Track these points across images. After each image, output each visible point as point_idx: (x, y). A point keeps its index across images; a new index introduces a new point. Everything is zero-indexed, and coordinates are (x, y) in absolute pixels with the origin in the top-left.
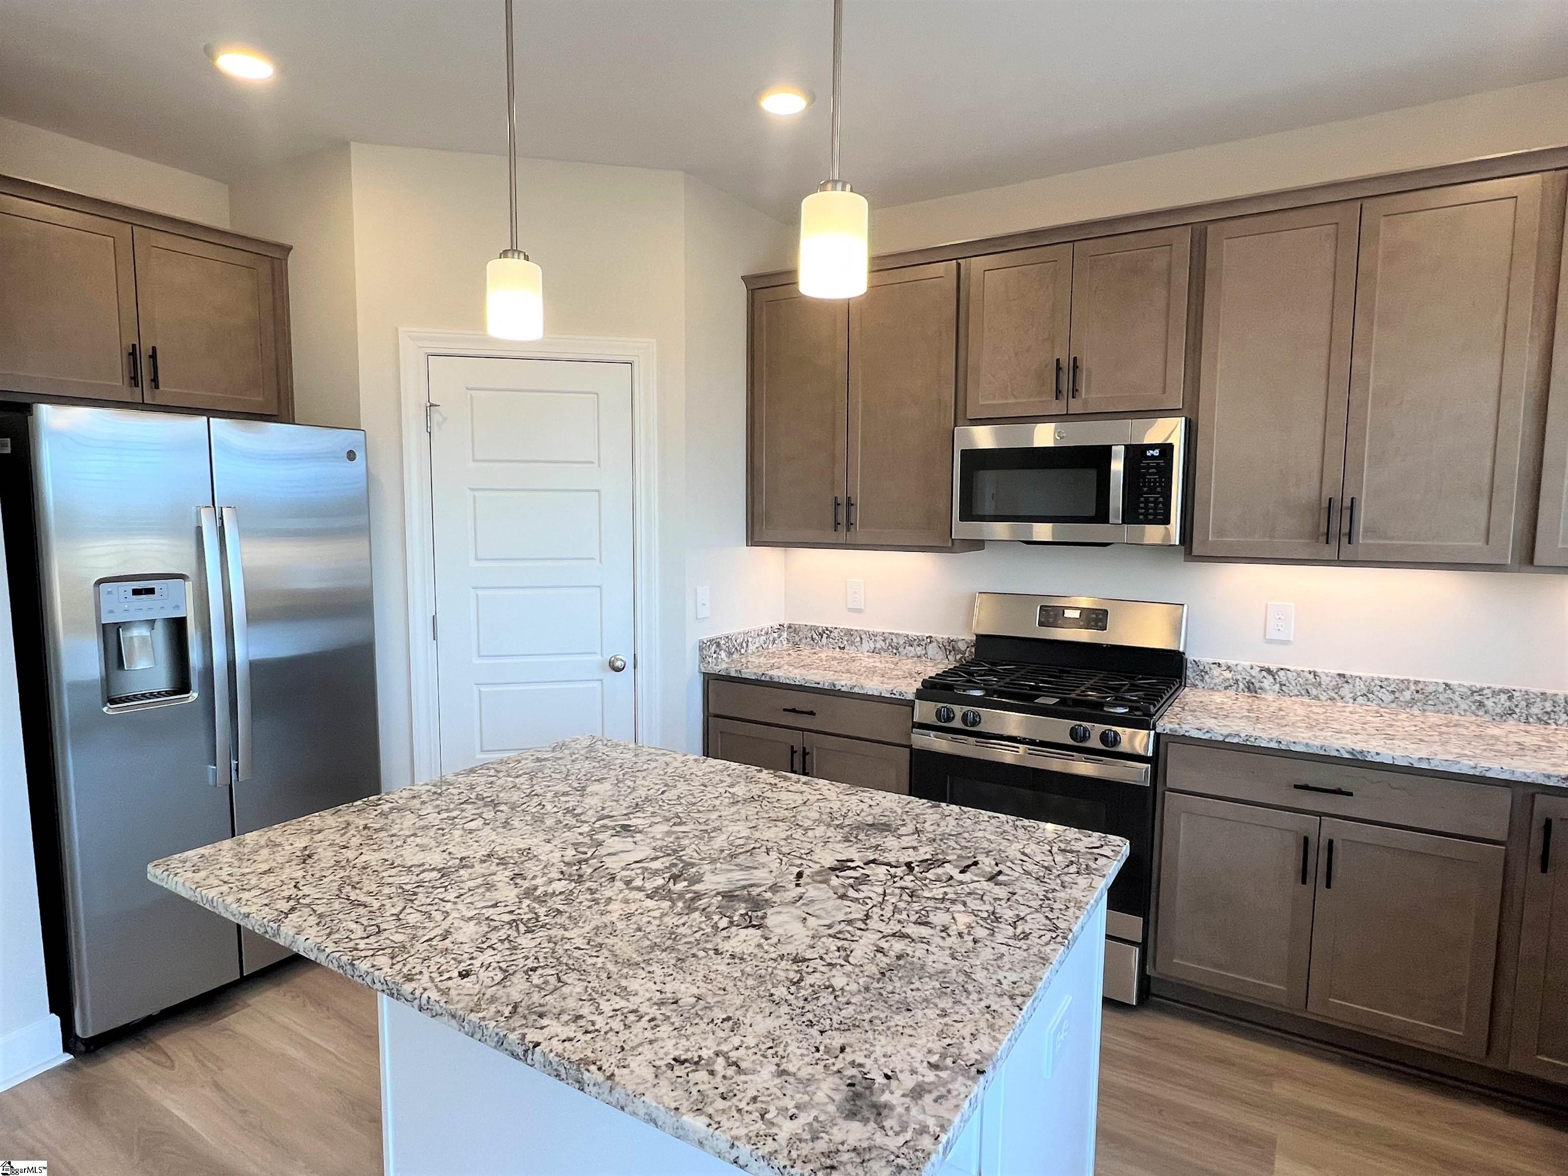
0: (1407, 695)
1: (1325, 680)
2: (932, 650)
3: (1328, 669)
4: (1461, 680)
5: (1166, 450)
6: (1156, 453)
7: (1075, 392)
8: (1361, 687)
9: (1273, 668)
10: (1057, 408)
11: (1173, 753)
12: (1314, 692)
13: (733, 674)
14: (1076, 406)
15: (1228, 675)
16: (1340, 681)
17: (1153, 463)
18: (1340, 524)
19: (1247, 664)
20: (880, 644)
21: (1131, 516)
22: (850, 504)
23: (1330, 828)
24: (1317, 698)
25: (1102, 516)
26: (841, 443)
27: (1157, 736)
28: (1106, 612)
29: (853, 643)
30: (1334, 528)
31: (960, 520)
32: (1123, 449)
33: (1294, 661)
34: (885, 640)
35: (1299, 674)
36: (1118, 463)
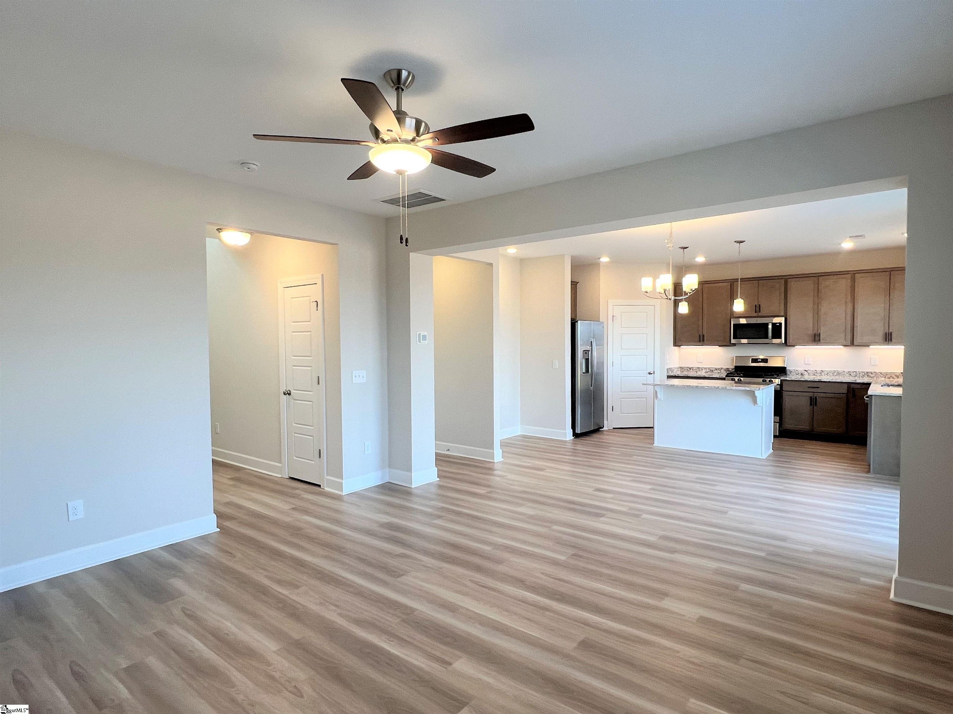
0: (835, 373)
1: (818, 372)
2: (722, 371)
3: (819, 369)
4: (846, 370)
5: (781, 324)
6: (778, 324)
7: (760, 312)
8: (826, 373)
9: (807, 370)
10: (756, 315)
11: (784, 383)
12: (816, 374)
13: (677, 375)
14: (760, 314)
15: (797, 372)
16: (821, 371)
17: (777, 327)
18: (817, 338)
19: (801, 369)
20: (708, 370)
21: (774, 337)
22: (703, 336)
23: (815, 395)
24: (817, 376)
25: (766, 337)
26: (700, 323)
27: (781, 380)
28: (767, 359)
29: (699, 371)
30: (816, 339)
31: (733, 339)
32: (771, 324)
33: (812, 368)
34: (709, 369)
35: (812, 371)
36: (770, 326)
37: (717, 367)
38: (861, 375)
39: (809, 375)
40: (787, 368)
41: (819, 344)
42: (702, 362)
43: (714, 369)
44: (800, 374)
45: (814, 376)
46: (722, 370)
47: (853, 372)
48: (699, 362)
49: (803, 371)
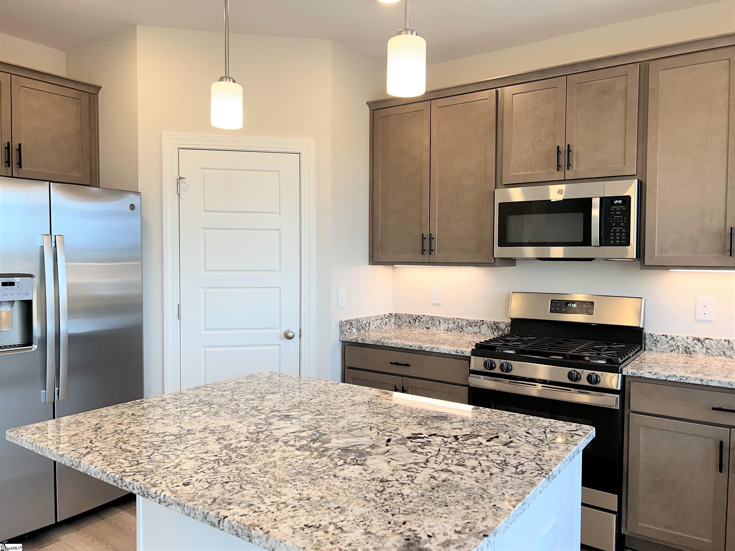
2: (484, 329)
5: (627, 200)
6: (620, 202)
7: (569, 166)
9: (702, 338)
10: (559, 175)
11: (634, 388)
12: (728, 353)
13: (360, 341)
14: (570, 175)
15: (672, 342)
17: (618, 208)
19: (684, 336)
20: (451, 326)
21: (605, 241)
22: (431, 238)
24: (730, 357)
25: (587, 242)
26: (426, 203)
27: (623, 377)
28: (592, 303)
29: (434, 325)
31: (499, 246)
32: (599, 199)
33: (716, 334)
34: (454, 323)
35: (718, 342)
36: (596, 208)
37: (472, 318)
39: (707, 353)
40: (647, 331)
43: (464, 323)
44: (681, 350)
45: (724, 359)
46: (482, 327)
49: (690, 341)
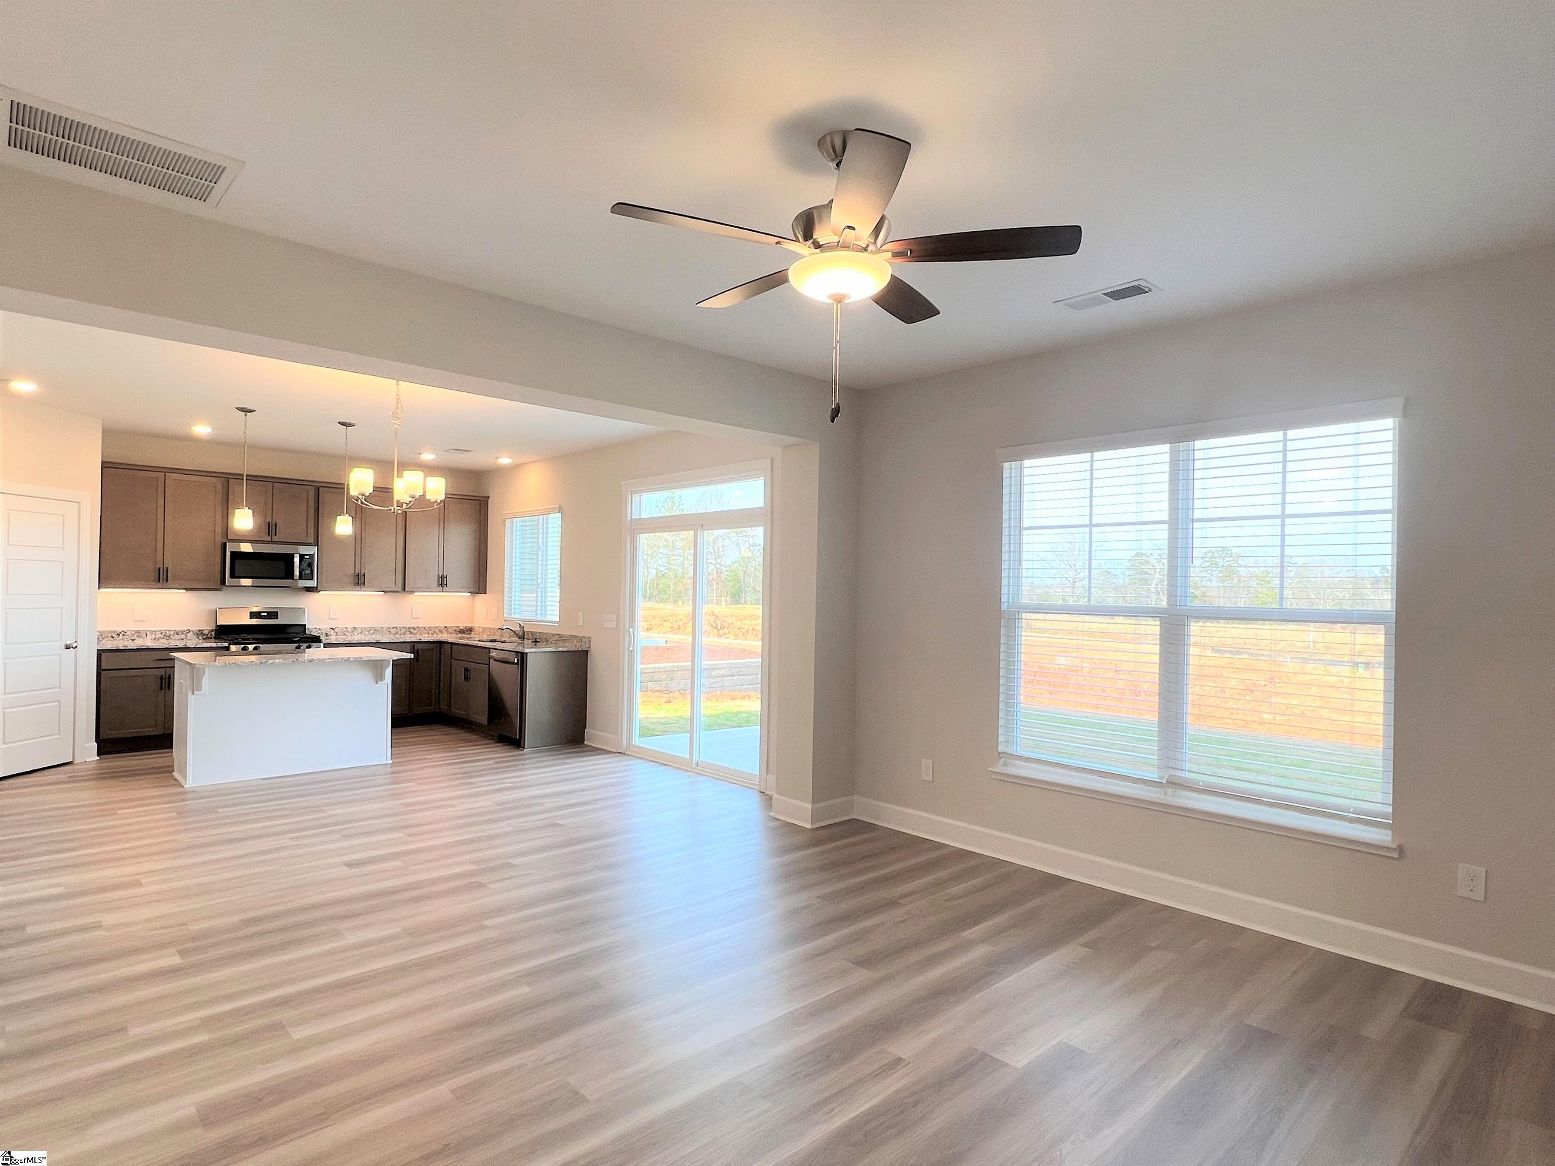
0: (372, 632)
1: (349, 630)
3: (350, 626)
4: (385, 625)
5: (312, 556)
6: (308, 557)
7: (277, 534)
8: (359, 631)
9: (334, 628)
10: (269, 539)
12: (346, 634)
14: (275, 539)
15: (319, 631)
16: (354, 629)
17: (307, 560)
18: (360, 579)
19: (326, 627)
20: (158, 635)
21: (302, 576)
22: (166, 570)
24: (347, 636)
25: (289, 576)
26: (159, 545)
28: (278, 612)
29: (139, 637)
30: (359, 581)
31: (229, 577)
32: (298, 555)
33: (340, 625)
34: (162, 633)
35: (342, 629)
36: (297, 560)
37: (177, 629)
38: (402, 632)
39: (337, 635)
41: (362, 589)
42: (143, 621)
43: (172, 633)
45: (344, 637)
46: (189, 635)
47: (393, 628)
48: (136, 621)
49: (328, 630)
